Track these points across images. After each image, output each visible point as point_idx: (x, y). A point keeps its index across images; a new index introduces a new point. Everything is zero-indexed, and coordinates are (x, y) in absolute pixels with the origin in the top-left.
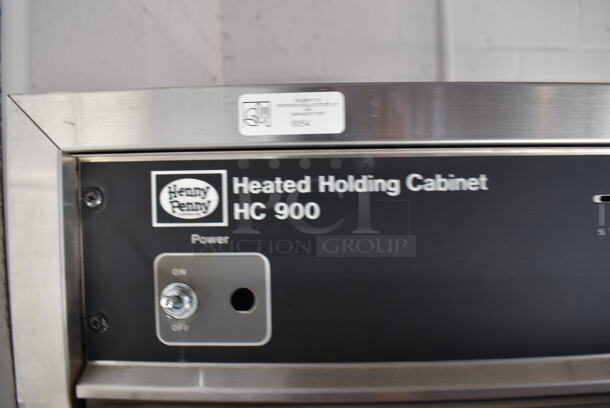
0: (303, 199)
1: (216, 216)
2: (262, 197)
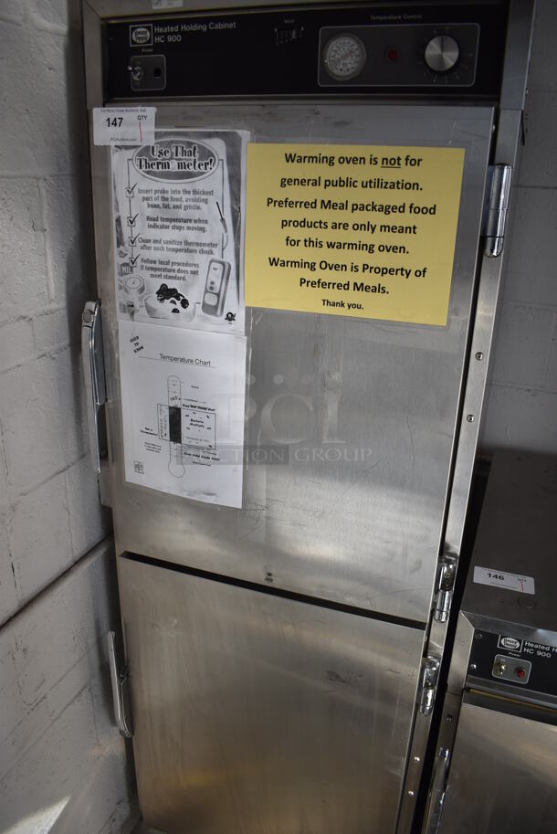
1: (149, 42)
2: (163, 34)
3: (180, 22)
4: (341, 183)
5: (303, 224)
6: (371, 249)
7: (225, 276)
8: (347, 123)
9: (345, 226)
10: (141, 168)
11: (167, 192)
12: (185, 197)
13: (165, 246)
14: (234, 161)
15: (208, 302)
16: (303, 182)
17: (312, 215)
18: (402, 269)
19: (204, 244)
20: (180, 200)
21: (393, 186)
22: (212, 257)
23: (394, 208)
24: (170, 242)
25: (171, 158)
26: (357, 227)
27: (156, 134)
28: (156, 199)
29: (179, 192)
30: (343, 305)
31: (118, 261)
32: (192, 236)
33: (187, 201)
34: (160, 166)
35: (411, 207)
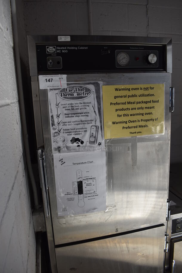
0: (66, 50)
1: (55, 52)
2: (60, 49)
3: (67, 46)
4: (133, 96)
5: (123, 109)
6: (143, 115)
7: (97, 131)
8: (133, 78)
9: (135, 109)
10: (62, 96)
11: (73, 104)
12: (80, 105)
13: (73, 123)
14: (98, 92)
15: (91, 140)
16: (121, 97)
17: (125, 107)
18: (152, 119)
19: (88, 121)
20: (79, 106)
21: (147, 96)
22: (91, 125)
23: (148, 102)
24: (75, 122)
25: (74, 92)
26: (138, 109)
27: (67, 84)
28: (68, 107)
29: (78, 104)
30: (136, 133)
31: (52, 131)
32: (83, 118)
33: (81, 106)
34: (70, 95)
35: (152, 101)
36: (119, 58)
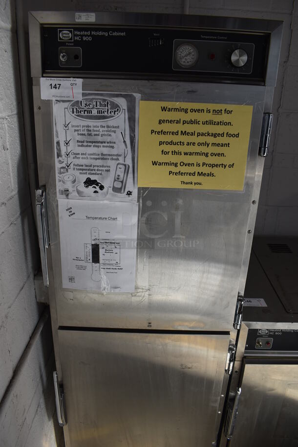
0: (89, 36)
1: (71, 39)
2: (80, 35)
3: (91, 30)
4: (191, 122)
5: (171, 143)
6: (207, 155)
7: (126, 171)
8: (195, 92)
9: (194, 144)
10: (73, 113)
11: (90, 127)
12: (101, 129)
13: (89, 157)
14: (131, 110)
15: (116, 186)
16: (171, 122)
17: (176, 139)
18: (222, 164)
19: (114, 155)
20: (99, 131)
21: (218, 124)
22: (118, 162)
23: (219, 135)
24: (92, 154)
25: (93, 108)
26: (200, 144)
27: (83, 94)
28: (83, 131)
29: (98, 127)
30: (192, 183)
31: (58, 166)
32: (106, 151)
33: (103, 131)
34: (86, 112)
35: (227, 134)
36: (180, 53)
